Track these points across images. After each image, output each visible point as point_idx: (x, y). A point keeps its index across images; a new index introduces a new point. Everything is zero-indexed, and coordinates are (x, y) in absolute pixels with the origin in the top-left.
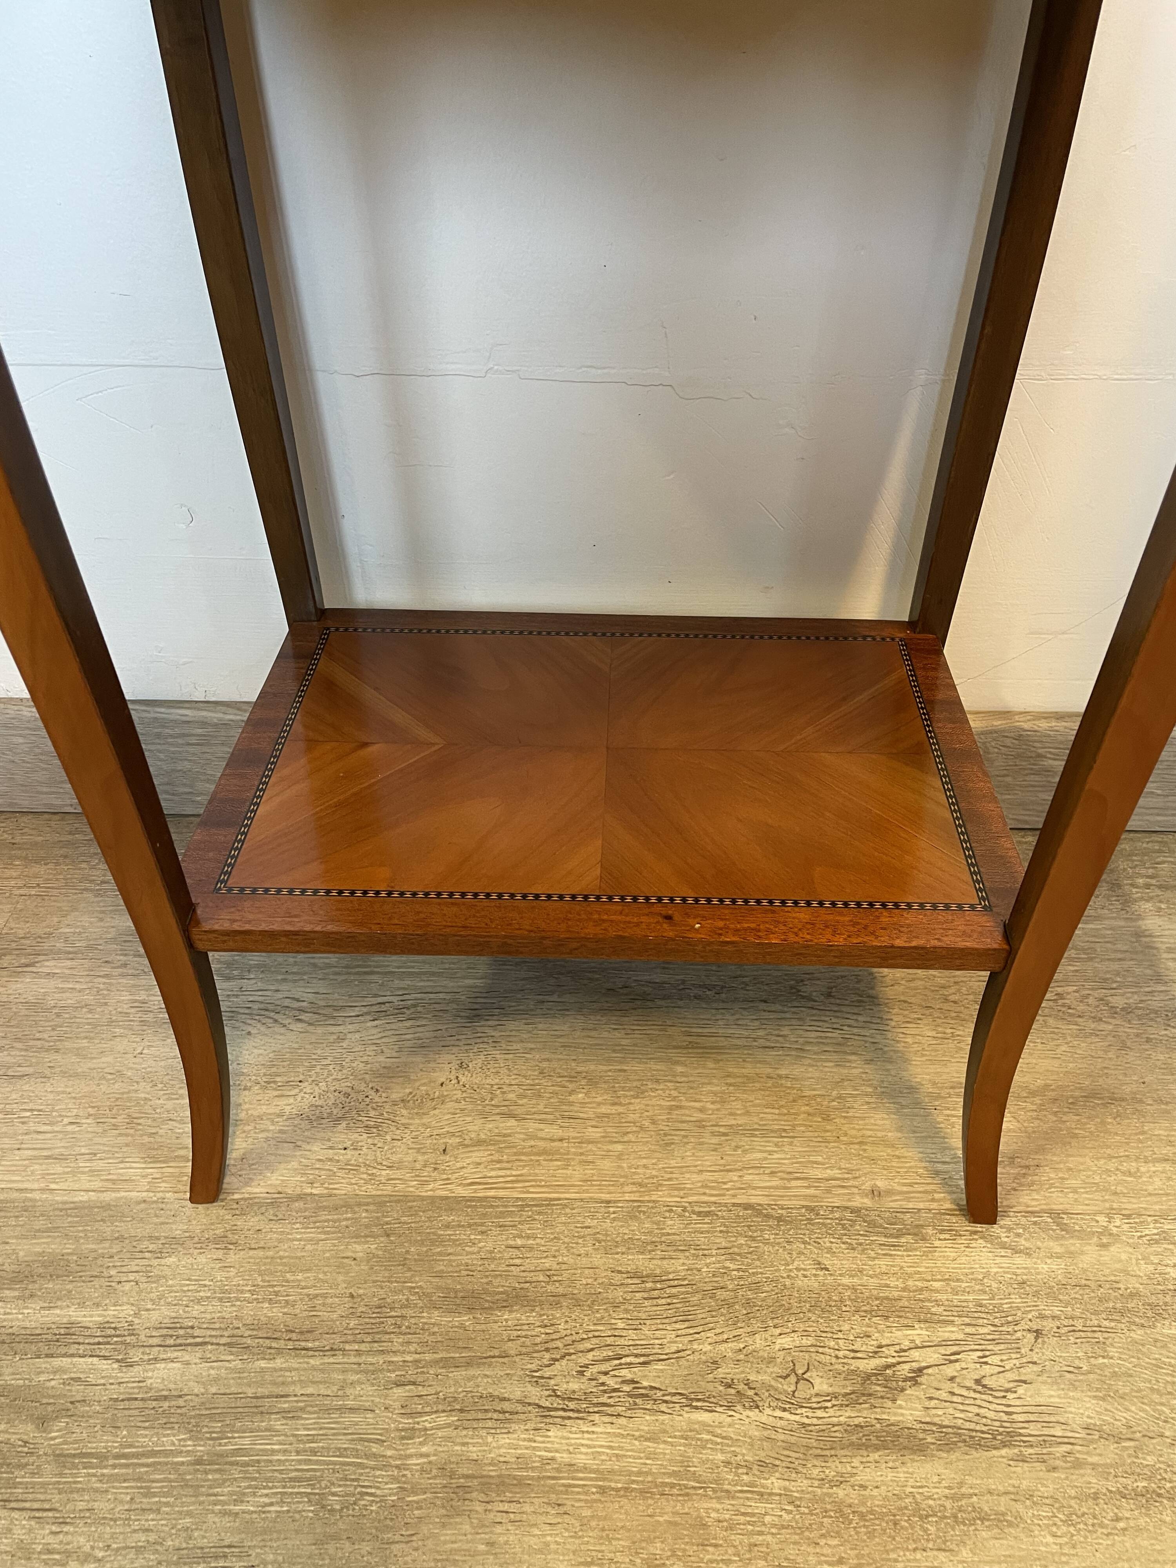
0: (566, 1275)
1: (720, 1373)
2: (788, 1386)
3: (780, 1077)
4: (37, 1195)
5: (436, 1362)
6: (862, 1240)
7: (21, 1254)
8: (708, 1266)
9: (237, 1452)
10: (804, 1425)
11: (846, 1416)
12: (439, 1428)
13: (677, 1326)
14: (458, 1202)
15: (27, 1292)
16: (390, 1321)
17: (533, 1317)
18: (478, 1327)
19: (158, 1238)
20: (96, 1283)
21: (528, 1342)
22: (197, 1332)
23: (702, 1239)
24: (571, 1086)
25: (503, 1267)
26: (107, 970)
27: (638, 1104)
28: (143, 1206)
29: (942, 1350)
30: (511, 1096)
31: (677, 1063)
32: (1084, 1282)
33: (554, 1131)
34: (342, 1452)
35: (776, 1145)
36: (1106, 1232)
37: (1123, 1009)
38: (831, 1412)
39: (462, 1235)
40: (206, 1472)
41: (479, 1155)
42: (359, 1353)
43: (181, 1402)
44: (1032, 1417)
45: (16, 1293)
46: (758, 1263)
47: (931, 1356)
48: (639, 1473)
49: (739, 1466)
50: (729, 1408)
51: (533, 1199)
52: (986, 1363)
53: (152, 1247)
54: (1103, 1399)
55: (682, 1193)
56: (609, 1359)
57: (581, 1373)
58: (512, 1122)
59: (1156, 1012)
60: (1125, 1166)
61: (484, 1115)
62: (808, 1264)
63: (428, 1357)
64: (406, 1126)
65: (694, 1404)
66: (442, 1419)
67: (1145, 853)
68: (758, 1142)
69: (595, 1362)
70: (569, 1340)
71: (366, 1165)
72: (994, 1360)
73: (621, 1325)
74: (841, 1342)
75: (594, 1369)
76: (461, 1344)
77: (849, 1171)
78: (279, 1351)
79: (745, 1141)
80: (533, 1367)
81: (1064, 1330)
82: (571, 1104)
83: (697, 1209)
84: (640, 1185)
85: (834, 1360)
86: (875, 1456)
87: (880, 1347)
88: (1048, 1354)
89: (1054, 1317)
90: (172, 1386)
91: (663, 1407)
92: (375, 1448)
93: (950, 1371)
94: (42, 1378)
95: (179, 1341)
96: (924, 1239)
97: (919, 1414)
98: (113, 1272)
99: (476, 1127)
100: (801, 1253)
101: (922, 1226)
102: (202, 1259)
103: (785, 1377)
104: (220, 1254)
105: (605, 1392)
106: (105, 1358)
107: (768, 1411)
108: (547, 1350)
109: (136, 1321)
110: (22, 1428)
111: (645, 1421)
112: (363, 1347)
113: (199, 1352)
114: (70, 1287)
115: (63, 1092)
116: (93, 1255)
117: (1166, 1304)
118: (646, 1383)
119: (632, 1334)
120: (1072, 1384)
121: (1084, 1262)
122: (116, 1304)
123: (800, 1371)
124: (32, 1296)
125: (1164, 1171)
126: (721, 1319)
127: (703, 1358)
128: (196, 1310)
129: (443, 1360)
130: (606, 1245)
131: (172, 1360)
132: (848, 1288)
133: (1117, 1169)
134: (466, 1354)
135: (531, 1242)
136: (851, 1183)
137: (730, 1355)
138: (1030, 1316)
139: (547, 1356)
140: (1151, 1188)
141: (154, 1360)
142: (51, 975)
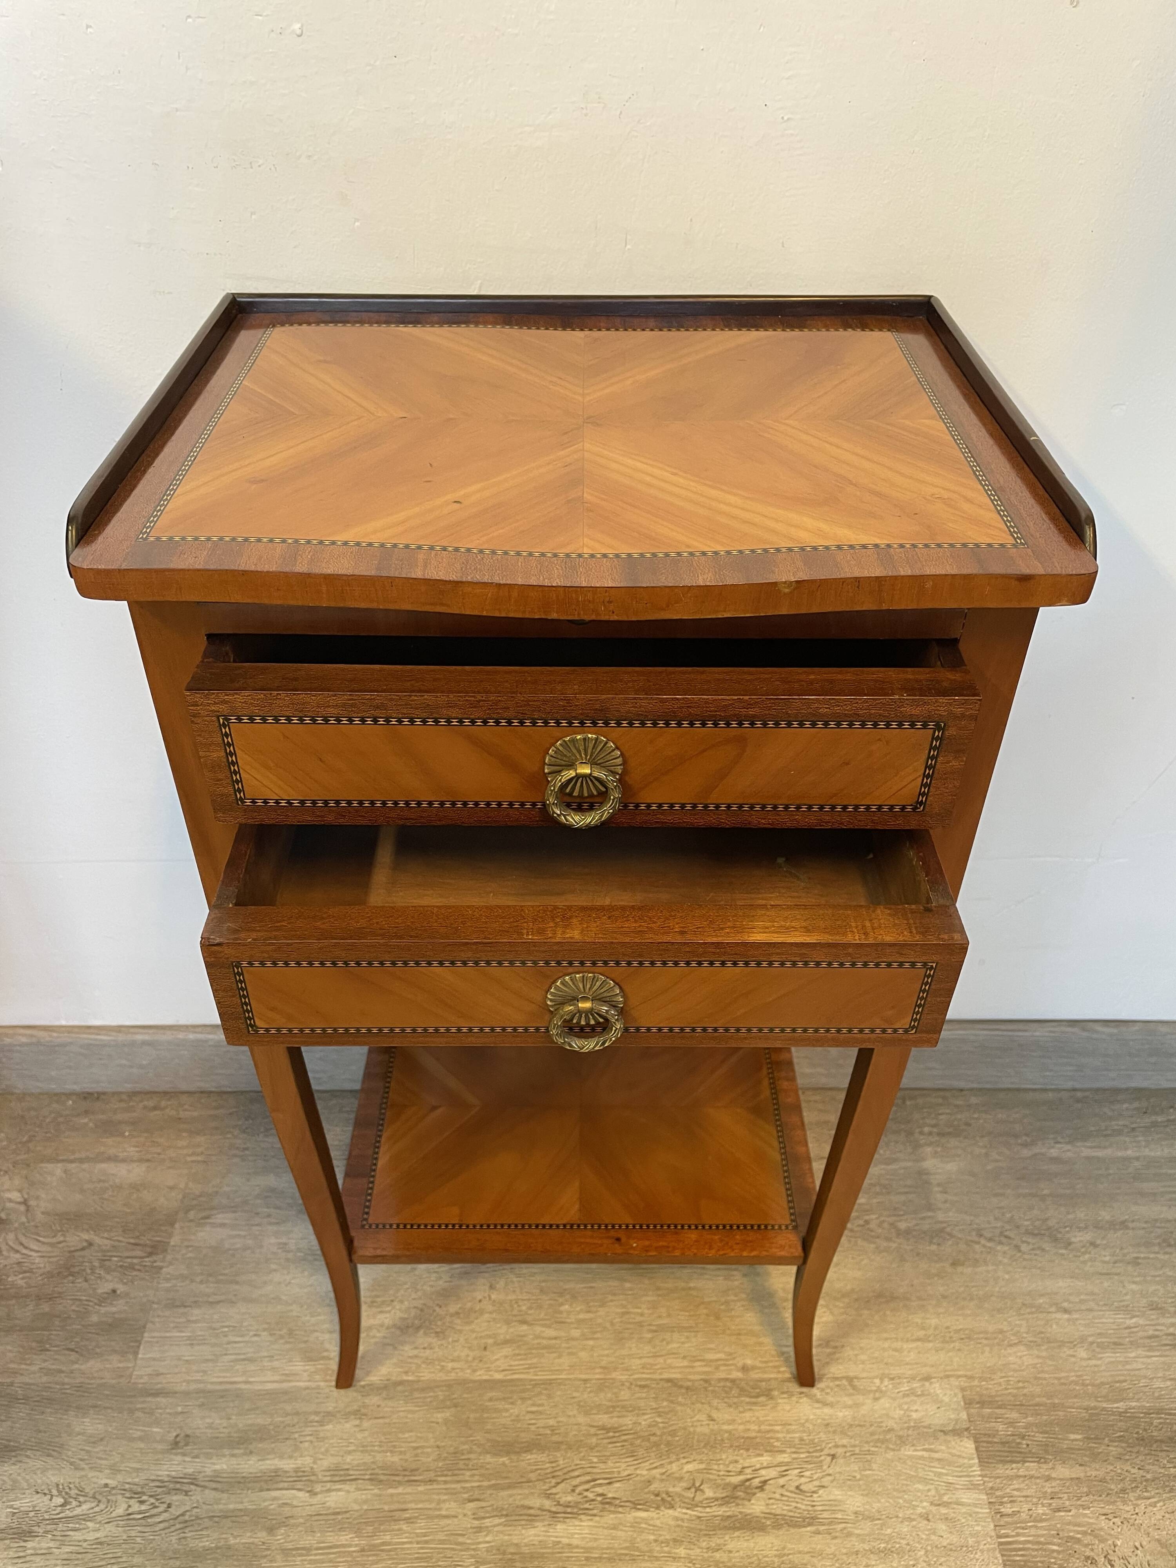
0: (562, 1430)
1: (652, 1488)
2: (690, 1494)
3: (690, 1288)
4: (243, 1386)
5: (490, 1487)
6: (735, 1400)
7: (240, 1425)
8: (644, 1421)
9: (383, 1544)
10: (699, 1517)
11: (722, 1511)
12: (494, 1526)
13: (628, 1460)
14: (497, 1383)
15: (248, 1451)
16: (462, 1462)
17: (544, 1457)
18: (513, 1464)
19: (320, 1413)
20: (288, 1442)
21: (542, 1472)
22: (351, 1472)
23: (642, 1404)
24: (561, 1300)
25: (525, 1426)
26: (256, 1221)
27: (602, 1312)
28: (307, 1391)
29: (779, 1469)
30: (524, 1309)
31: (626, 1281)
32: (862, 1423)
33: (551, 1332)
34: (442, 1542)
35: (687, 1338)
36: (879, 1390)
37: (905, 1231)
38: (714, 1509)
39: (501, 1405)
40: (368, 1556)
41: (507, 1351)
42: (445, 1482)
43: (348, 1515)
44: (827, 1508)
45: (242, 1451)
46: (674, 1418)
47: (772, 1473)
48: (607, 1548)
49: (662, 1542)
50: (657, 1508)
51: (540, 1380)
52: (802, 1476)
53: (317, 1419)
54: (867, 1495)
55: (629, 1373)
56: (588, 1482)
57: (573, 1491)
58: (525, 1327)
59: (924, 1232)
60: (895, 1345)
61: (508, 1322)
62: (703, 1417)
63: (485, 1484)
64: (460, 1331)
65: (639, 1507)
66: (497, 1521)
67: (931, 1107)
68: (676, 1335)
69: (582, 1483)
70: (565, 1470)
71: (439, 1360)
72: (807, 1474)
73: (595, 1460)
74: (721, 1466)
75: (581, 1488)
76: (504, 1475)
77: (731, 1354)
78: (400, 1483)
79: (667, 1336)
80: (546, 1488)
81: (848, 1454)
82: (561, 1312)
83: (639, 1383)
84: (605, 1368)
85: (717, 1478)
86: (737, 1534)
87: (744, 1468)
88: (838, 1470)
89: (844, 1446)
90: (341, 1506)
91: (620, 1509)
92: (461, 1539)
93: (782, 1481)
94: (266, 1504)
95: (342, 1478)
96: (772, 1398)
97: (763, 1508)
98: (296, 1436)
99: (503, 1331)
100: (700, 1411)
102: (348, 1425)
103: (689, 1489)
104: (357, 1422)
105: (587, 1502)
106: (300, 1490)
107: (679, 1510)
108: (553, 1477)
110: (259, 1535)
111: (610, 1519)
112: (448, 1479)
113: (354, 1485)
114: (273, 1445)
115: (246, 1313)
116: (282, 1426)
117: (908, 1436)
118: (610, 1495)
119: (602, 1466)
120: (850, 1487)
121: (864, 1410)
122: (301, 1456)
123: (697, 1485)
124: (251, 1452)
125: (917, 1348)
126: (653, 1454)
127: (643, 1479)
128: (349, 1459)
129: (494, 1485)
130: (586, 1409)
131: (339, 1490)
132: (726, 1431)
133: (890, 1347)
134: (507, 1481)
135: (540, 1408)
136: (731, 1362)
137: (658, 1476)
138: (830, 1445)
139: (554, 1481)
140: (908, 1359)
141: (329, 1491)
142: (223, 1225)
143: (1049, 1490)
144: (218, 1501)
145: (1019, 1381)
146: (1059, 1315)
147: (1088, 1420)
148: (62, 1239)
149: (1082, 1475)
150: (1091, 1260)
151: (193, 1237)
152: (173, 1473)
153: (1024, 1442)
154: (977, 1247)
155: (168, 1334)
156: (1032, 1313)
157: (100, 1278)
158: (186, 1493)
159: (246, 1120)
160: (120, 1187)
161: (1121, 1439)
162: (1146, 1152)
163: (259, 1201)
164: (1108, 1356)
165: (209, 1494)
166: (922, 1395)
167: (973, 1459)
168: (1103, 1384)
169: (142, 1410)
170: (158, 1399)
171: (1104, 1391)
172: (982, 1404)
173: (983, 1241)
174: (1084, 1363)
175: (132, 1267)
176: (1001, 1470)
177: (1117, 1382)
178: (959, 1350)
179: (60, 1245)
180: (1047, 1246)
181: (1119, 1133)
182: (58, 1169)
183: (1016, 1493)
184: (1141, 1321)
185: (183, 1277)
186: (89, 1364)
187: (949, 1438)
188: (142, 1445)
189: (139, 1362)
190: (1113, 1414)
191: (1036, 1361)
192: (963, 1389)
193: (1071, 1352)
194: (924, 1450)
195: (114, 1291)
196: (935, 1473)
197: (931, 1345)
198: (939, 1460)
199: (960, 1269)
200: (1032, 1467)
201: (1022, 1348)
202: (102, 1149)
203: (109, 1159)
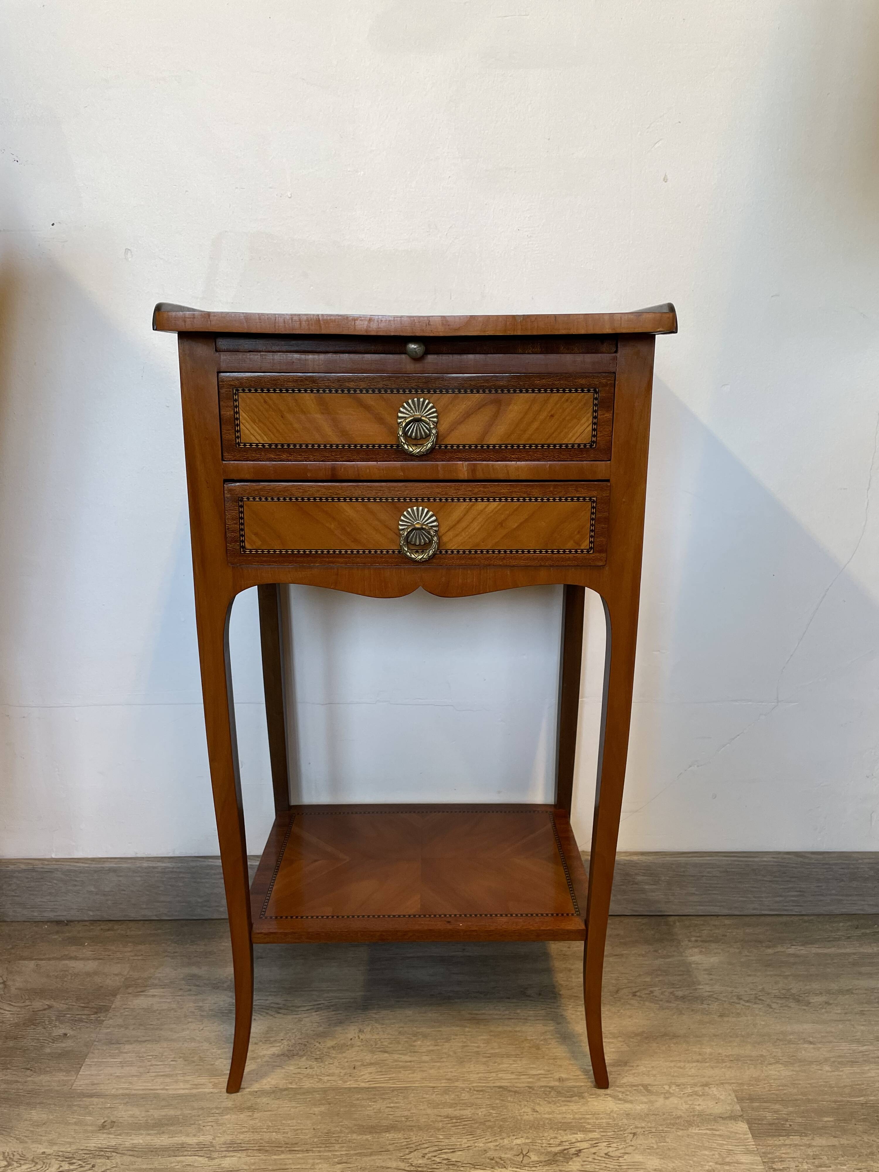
0: (414, 1118)
1: (488, 1155)
2: (519, 1158)
3: (516, 1031)
5: (356, 1154)
6: (554, 1099)
7: (155, 1116)
8: (481, 1112)
11: (545, 1169)
13: (467, 1137)
14: (363, 1089)
15: (161, 1131)
16: (334, 1139)
17: (400, 1135)
18: (375, 1140)
19: (220, 1108)
20: (193, 1126)
21: (398, 1145)
22: (243, 1145)
23: (479, 1101)
24: (414, 1038)
25: (385, 1116)
26: (180, 993)
27: (447, 1045)
28: (211, 1095)
29: (590, 1142)
30: (386, 1044)
31: (466, 1027)
32: (656, 1113)
33: (407, 1058)
35: (514, 1061)
36: (668, 1092)
37: (681, 997)
38: (539, 1168)
39: (364, 1103)
41: (372, 1069)
42: (319, 1151)
44: (630, 1167)
45: (156, 1132)
46: (505, 1110)
47: (584, 1145)
50: (492, 1168)
51: (398, 1087)
52: (610, 1147)
53: (217, 1112)
54: (663, 1159)
55: (469, 1082)
56: (437, 1151)
57: (424, 1157)
58: (386, 1055)
59: (697, 998)
60: (679, 1065)
61: (373, 1052)
62: (529, 1110)
63: (352, 1152)
64: (335, 1058)
65: (476, 1167)
67: (696, 925)
68: (505, 1060)
69: (430, 1152)
70: (417, 1144)
71: (317, 1075)
72: (615, 1145)
73: (441, 1137)
74: (544, 1141)
75: (430, 1155)
76: (367, 1147)
77: (549, 1071)
78: (282, 1152)
79: (498, 1060)
80: (401, 1155)
81: (646, 1132)
82: (415, 1046)
83: (476, 1089)
84: (449, 1079)
85: (540, 1148)
87: (562, 1142)
88: (639, 1142)
89: (642, 1128)
90: (233, 1167)
91: (462, 1169)
93: (593, 1150)
94: (173, 1165)
95: (236, 1149)
96: (583, 1098)
97: (579, 1167)
98: (200, 1122)
99: (368, 1057)
100: (525, 1106)
101: (583, 1093)
102: (242, 1116)
103: (518, 1155)
104: (250, 1114)
105: (435, 1163)
106: (201, 1156)
107: (510, 1169)
108: (407, 1148)
109: (214, 1141)
112: (321, 1149)
113: (244, 1154)
114: (181, 1128)
115: (167, 1048)
116: (189, 1116)
117: (694, 1120)
118: (454, 1160)
119: (447, 1141)
120: (649, 1153)
121: (658, 1105)
122: (203, 1135)
123: (524, 1153)
124: (163, 1133)
125: (697, 1066)
126: (488, 1133)
127: (480, 1149)
128: (242, 1137)
129: (358, 1153)
130: (435, 1105)
131: (232, 1156)
132: (547, 1119)
133: (675, 1066)
134: (369, 1151)
135: (397, 1105)
136: (550, 1076)
137: (492, 1147)
138: (631, 1127)
139: (407, 1151)
140: (690, 1073)
141: (225, 1157)
142: (154, 996)
143: (812, 1154)
144: (133, 1163)
145: (779, 1086)
146: (806, 1046)
147: (837, 1109)
148: (29, 1004)
149: (837, 1143)
150: (827, 1012)
151: (129, 1003)
152: (99, 1145)
153: (787, 1123)
154: (738, 1006)
155: (104, 1060)
156: (786, 1044)
157: (55, 1026)
158: (108, 1158)
159: (178, 936)
160: (77, 975)
161: (864, 1120)
162: (862, 950)
163: (184, 982)
164: (847, 1070)
165: (127, 1159)
166: (703, 1095)
167: (748, 1134)
168: (845, 1086)
169: (79, 1106)
170: (92, 1099)
171: (847, 1090)
172: (752, 1099)
173: (742, 1002)
174: (829, 1074)
175: (81, 1020)
176: (770, 1141)
177: (858, 1085)
178: (730, 1067)
179: (27, 1008)
180: (793, 1005)
181: (839, 939)
182: (32, 964)
183: (783, 1155)
184: (871, 1048)
185: (120, 1026)
186: (40, 1078)
187: (726, 1122)
188: (77, 1128)
189: (79, 1076)
190: (856, 1104)
191: (791, 1073)
192: (734, 1091)
193: (818, 1067)
194: (707, 1129)
195: (65, 1034)
196: (718, 1144)
197: (707, 1064)
198: (720, 1136)
199: (726, 1019)
200: (796, 1139)
201: (780, 1066)
202: (67, 953)
203: (71, 958)
